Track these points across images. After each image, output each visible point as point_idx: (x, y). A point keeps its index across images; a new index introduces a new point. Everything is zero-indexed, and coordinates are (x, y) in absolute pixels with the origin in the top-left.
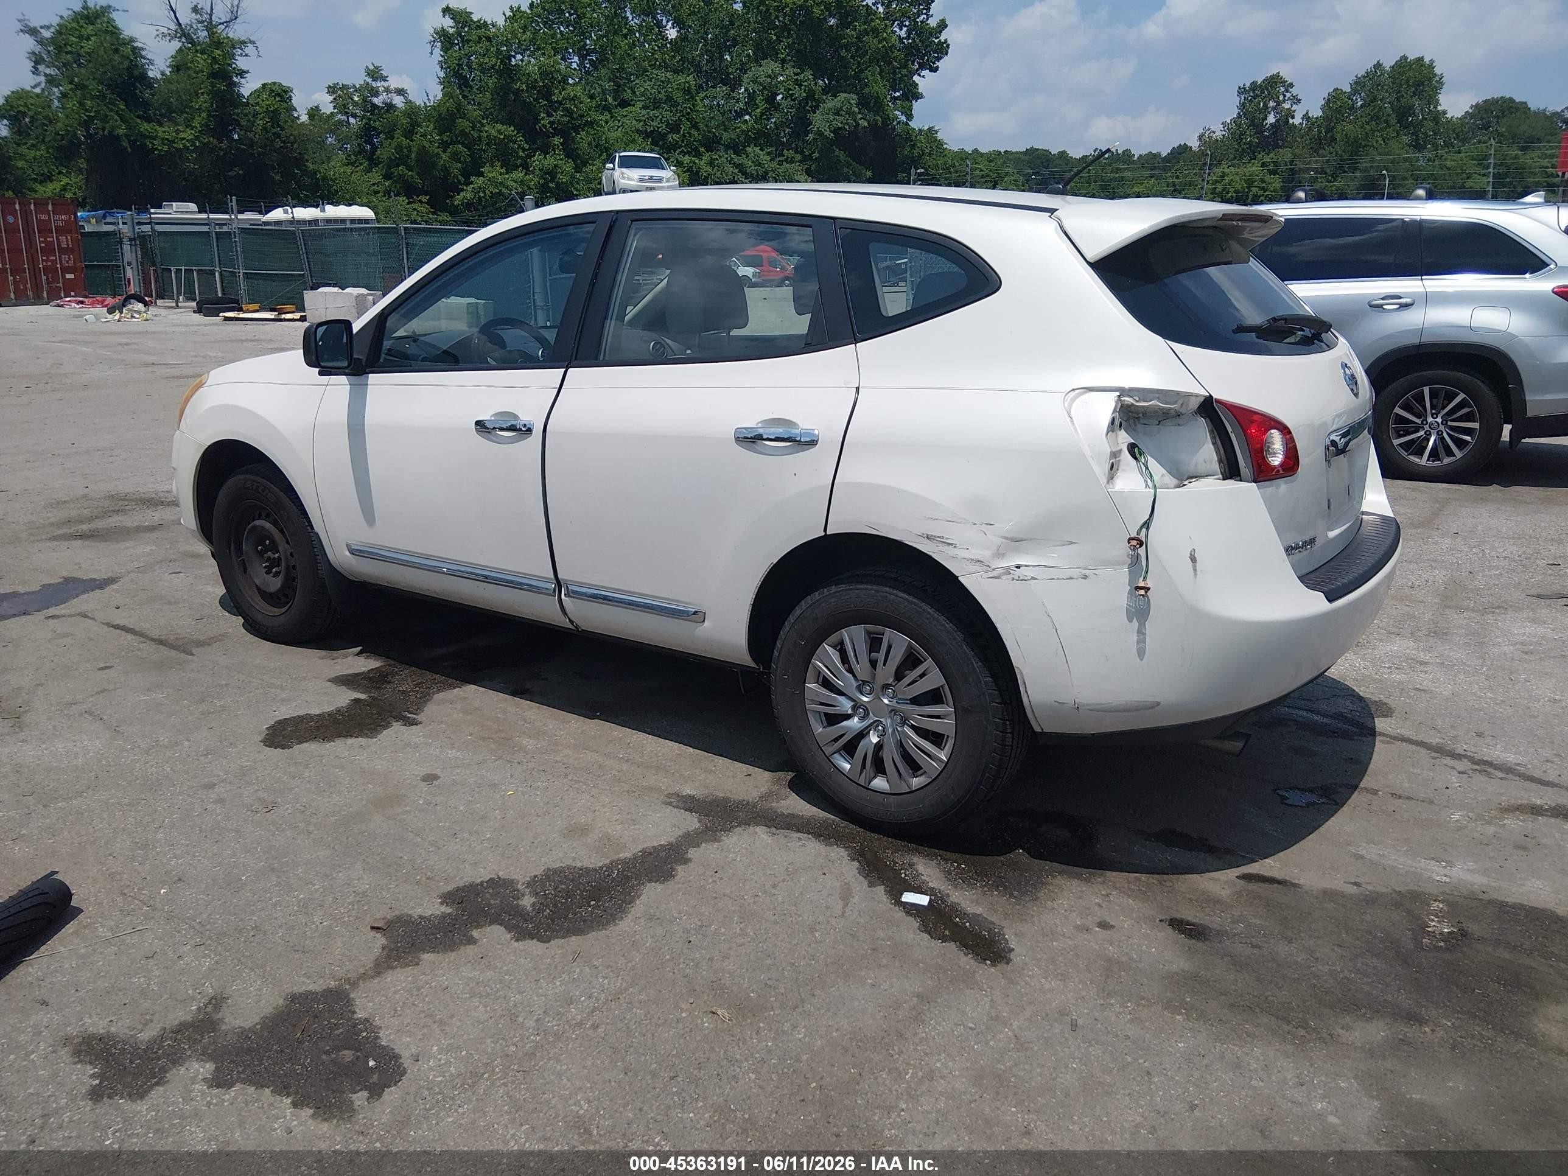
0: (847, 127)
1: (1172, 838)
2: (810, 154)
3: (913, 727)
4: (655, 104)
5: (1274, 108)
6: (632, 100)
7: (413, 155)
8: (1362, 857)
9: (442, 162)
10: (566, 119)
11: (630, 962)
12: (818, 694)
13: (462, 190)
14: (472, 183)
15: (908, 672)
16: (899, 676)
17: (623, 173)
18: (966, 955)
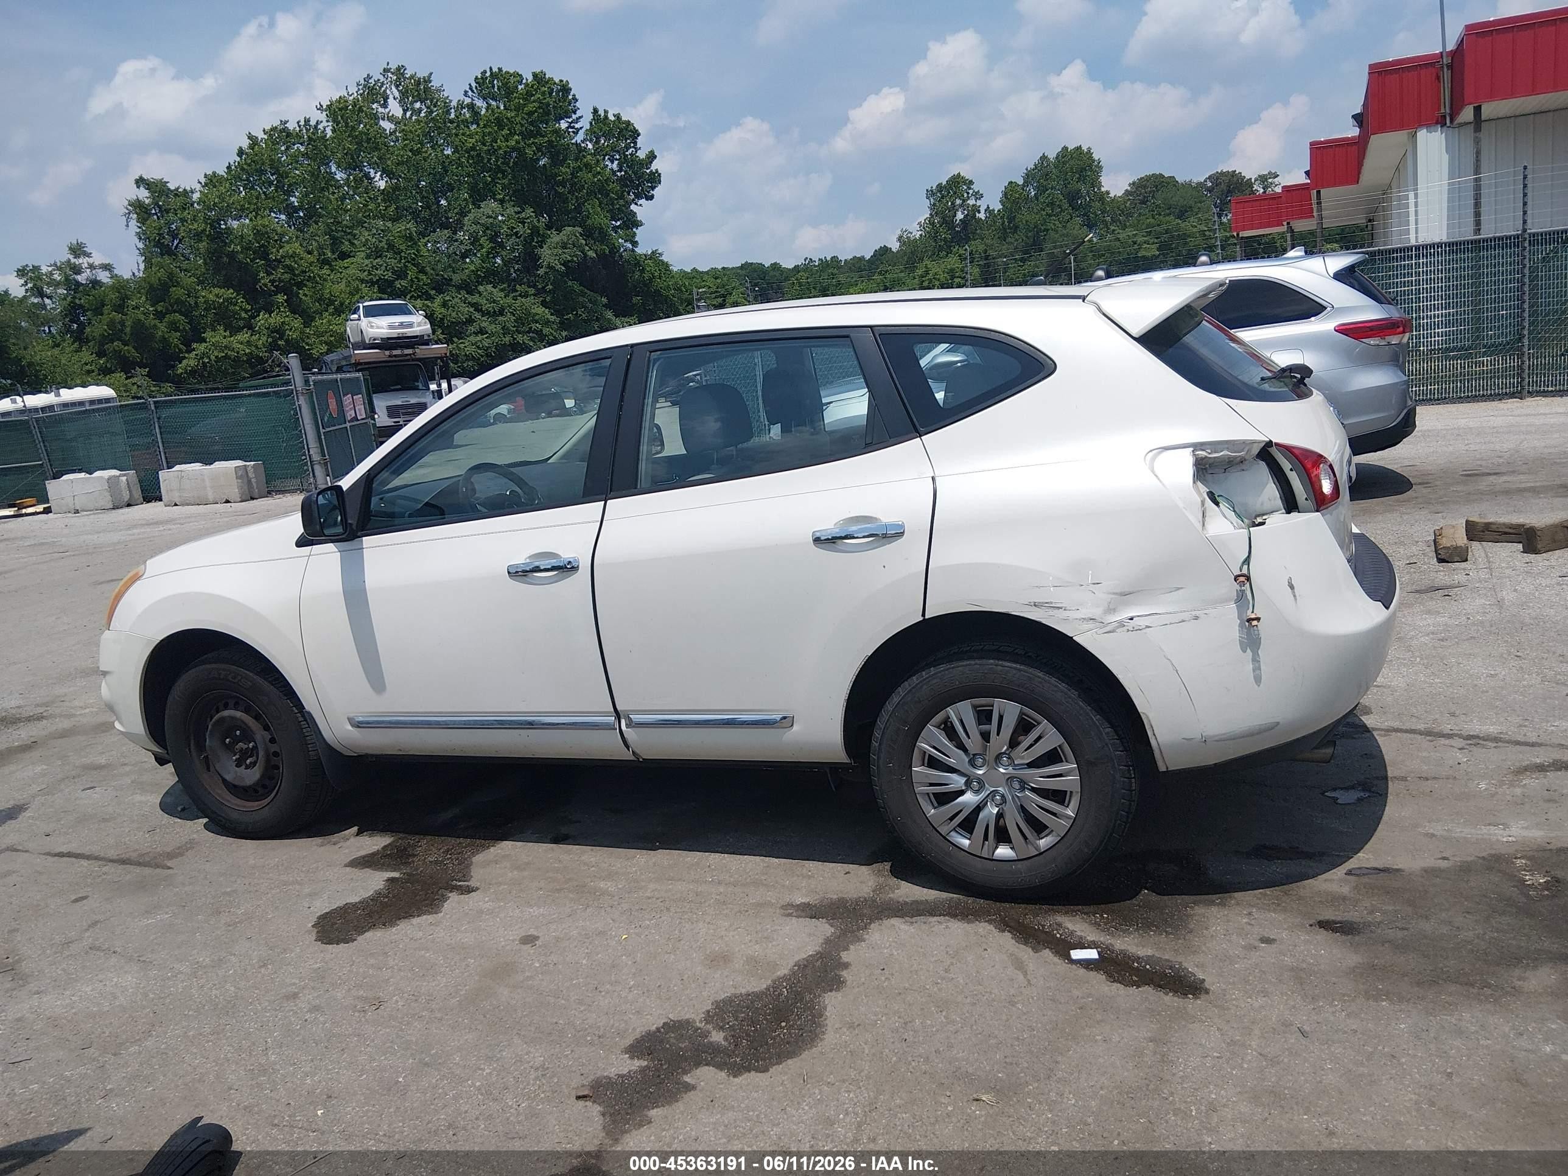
0: (575, 259)
1: (1265, 852)
2: (543, 288)
3: (1033, 790)
4: (378, 253)
5: (961, 206)
6: (351, 252)
7: (128, 330)
8: (1433, 835)
9: (160, 333)
10: (287, 276)
11: (862, 1071)
12: (927, 775)
13: (185, 358)
14: (194, 350)
15: (1021, 738)
16: (1013, 744)
17: (370, 322)
18: (1167, 994)
